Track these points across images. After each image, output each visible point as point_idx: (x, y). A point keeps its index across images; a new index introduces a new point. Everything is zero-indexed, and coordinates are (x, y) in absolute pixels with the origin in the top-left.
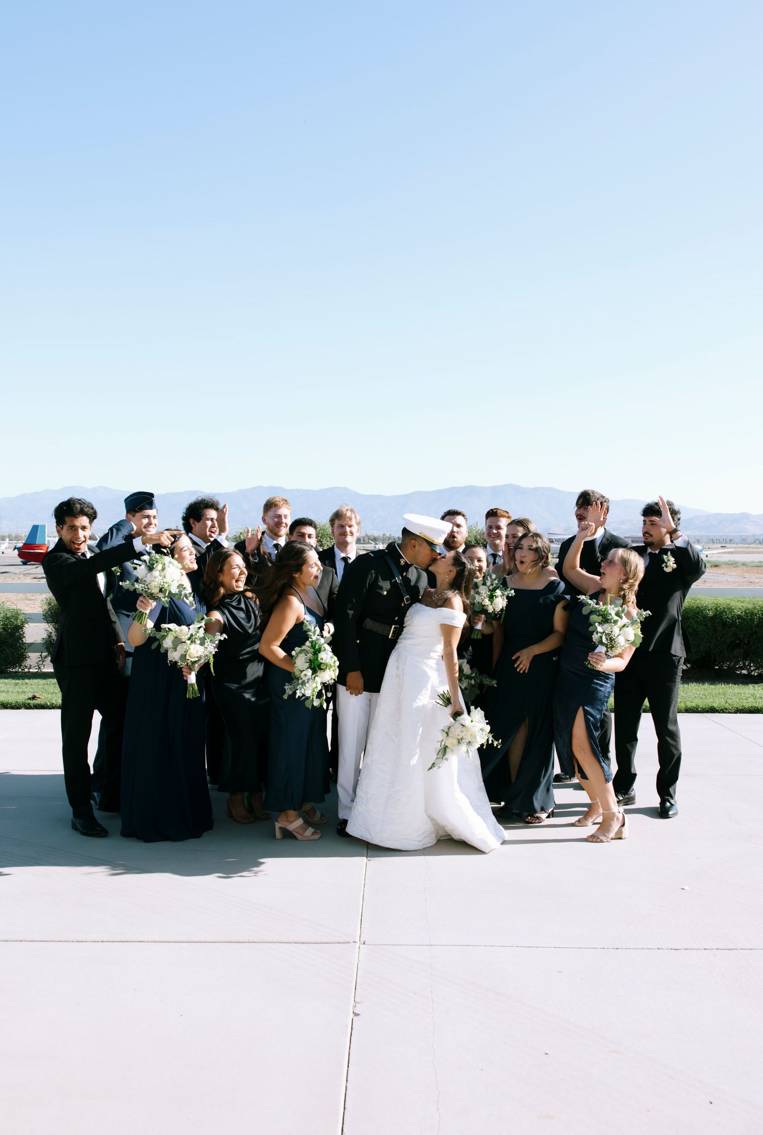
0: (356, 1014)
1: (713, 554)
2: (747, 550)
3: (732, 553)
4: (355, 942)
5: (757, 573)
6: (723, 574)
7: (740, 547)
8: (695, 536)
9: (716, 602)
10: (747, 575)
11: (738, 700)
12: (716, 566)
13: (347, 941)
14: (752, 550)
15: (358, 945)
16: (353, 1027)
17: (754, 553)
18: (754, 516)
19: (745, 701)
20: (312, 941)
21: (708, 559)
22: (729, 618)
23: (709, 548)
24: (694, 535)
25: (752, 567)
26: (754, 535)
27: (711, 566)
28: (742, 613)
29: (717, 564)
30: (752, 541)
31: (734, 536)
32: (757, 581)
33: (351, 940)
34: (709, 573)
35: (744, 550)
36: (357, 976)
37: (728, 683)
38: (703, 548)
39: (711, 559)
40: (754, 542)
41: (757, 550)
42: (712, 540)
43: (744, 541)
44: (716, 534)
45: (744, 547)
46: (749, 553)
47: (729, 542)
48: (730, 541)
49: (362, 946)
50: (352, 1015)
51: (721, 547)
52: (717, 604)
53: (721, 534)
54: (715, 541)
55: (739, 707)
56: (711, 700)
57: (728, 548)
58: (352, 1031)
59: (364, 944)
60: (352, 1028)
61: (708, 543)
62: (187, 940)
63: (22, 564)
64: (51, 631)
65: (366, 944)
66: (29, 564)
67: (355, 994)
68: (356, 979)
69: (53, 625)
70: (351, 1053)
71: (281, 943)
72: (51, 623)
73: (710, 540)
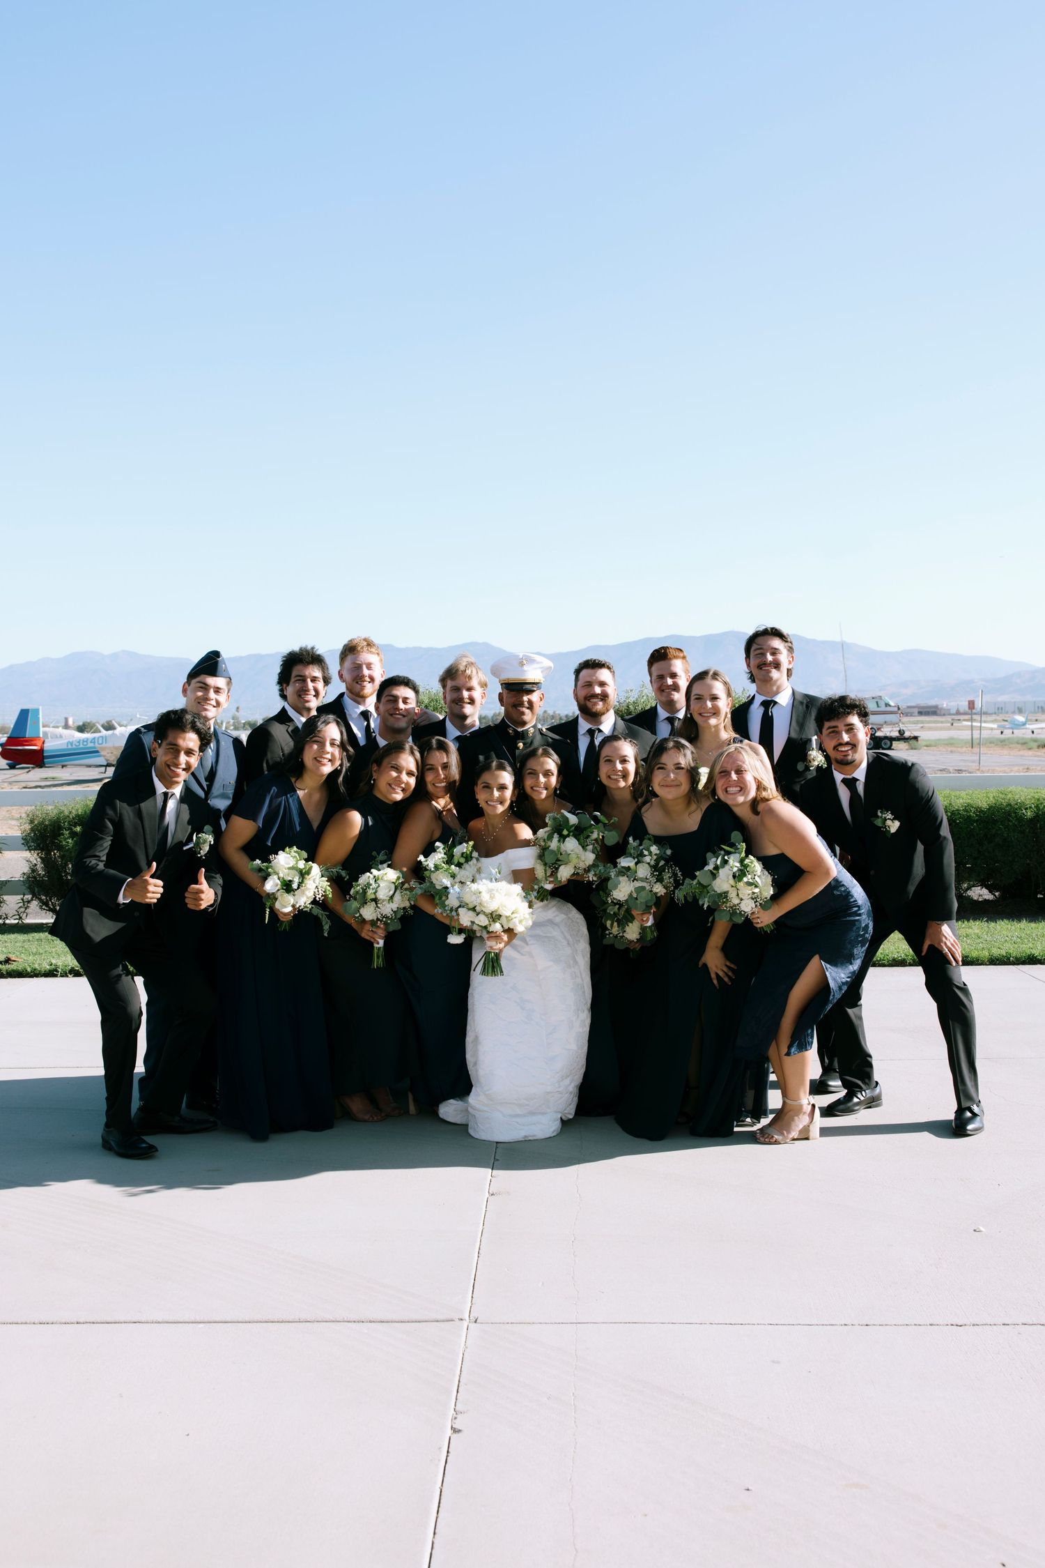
0: (455, 1431)
1: (1042, 728)
4: (462, 1319)
8: (1015, 703)
9: (1036, 797)
13: (449, 1317)
15: (465, 1324)
16: (450, 1450)
20: (395, 1317)
21: (1034, 736)
23: (1037, 720)
24: (1013, 701)
27: (1039, 747)
33: (456, 1317)
34: (1035, 756)
36: (461, 1371)
38: (1027, 720)
39: (1039, 736)
42: (1042, 707)
49: (472, 1326)
50: (449, 1432)
52: (1038, 800)
56: (1030, 946)
58: (447, 1456)
59: (476, 1322)
60: (448, 1452)
61: (1035, 712)
62: (206, 1320)
63: (8, 767)
64: (35, 862)
65: (478, 1322)
66: (17, 767)
67: (456, 1399)
68: (460, 1377)
69: (38, 854)
70: (443, 1490)
71: (348, 1322)
72: (34, 850)
73: (1038, 707)
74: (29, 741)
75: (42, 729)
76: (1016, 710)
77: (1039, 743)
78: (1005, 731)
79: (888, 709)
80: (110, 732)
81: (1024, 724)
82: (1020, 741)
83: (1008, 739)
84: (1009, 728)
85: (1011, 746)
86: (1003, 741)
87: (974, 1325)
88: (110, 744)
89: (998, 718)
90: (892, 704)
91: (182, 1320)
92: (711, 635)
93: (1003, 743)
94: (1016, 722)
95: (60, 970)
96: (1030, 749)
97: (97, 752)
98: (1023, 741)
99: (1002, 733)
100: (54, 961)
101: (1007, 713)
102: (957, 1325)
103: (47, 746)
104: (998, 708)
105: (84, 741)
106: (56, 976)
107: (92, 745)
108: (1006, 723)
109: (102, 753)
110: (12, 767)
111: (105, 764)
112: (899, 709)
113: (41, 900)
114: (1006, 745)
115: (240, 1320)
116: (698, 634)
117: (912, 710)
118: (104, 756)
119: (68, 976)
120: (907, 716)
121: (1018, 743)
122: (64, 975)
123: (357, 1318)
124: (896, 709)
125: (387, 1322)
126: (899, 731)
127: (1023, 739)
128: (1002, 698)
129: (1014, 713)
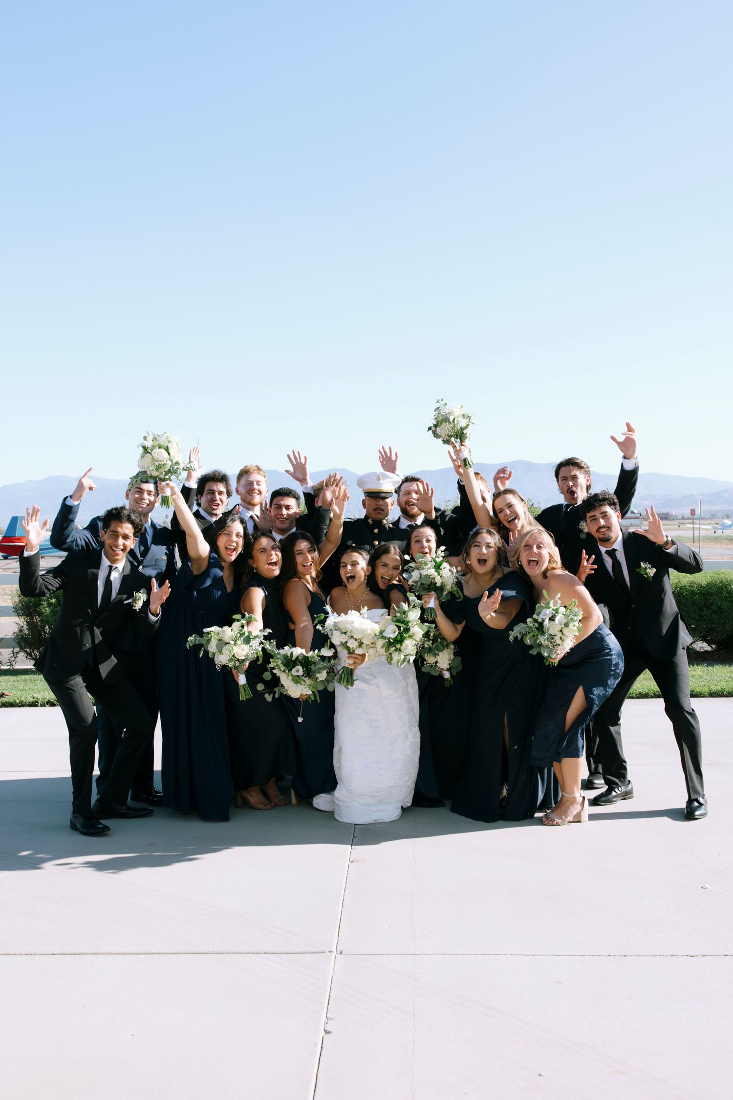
0: (327, 1032)
4: (331, 952)
8: (724, 511)
13: (322, 950)
15: (333, 955)
20: (283, 951)
24: (723, 509)
33: (327, 950)
36: (330, 990)
49: (339, 956)
50: (322, 1033)
58: (321, 1051)
59: (341, 953)
60: (322, 1047)
62: (146, 952)
63: (2, 558)
64: (22, 624)
65: (343, 953)
66: (9, 558)
67: (327, 1009)
68: (330, 993)
69: (24, 619)
70: (318, 1075)
71: (249, 953)
72: (22, 616)
74: (18, 539)
76: (725, 517)
78: (718, 531)
81: (731, 526)
82: (729, 538)
83: (720, 537)
84: (720, 529)
85: (722, 541)
86: (716, 538)
87: (703, 956)
89: (712, 522)
90: (636, 511)
91: (128, 952)
93: (716, 540)
94: (725, 525)
95: (40, 702)
99: (715, 532)
100: (35, 696)
101: (718, 518)
102: (690, 956)
104: (712, 515)
106: (37, 706)
108: (718, 525)
110: (5, 558)
112: (641, 515)
113: (26, 652)
114: (718, 541)
115: (171, 952)
119: (45, 706)
121: (726, 539)
122: (43, 705)
123: (255, 950)
124: (639, 515)
125: (277, 953)
127: (730, 536)
128: (715, 508)
129: (723, 518)
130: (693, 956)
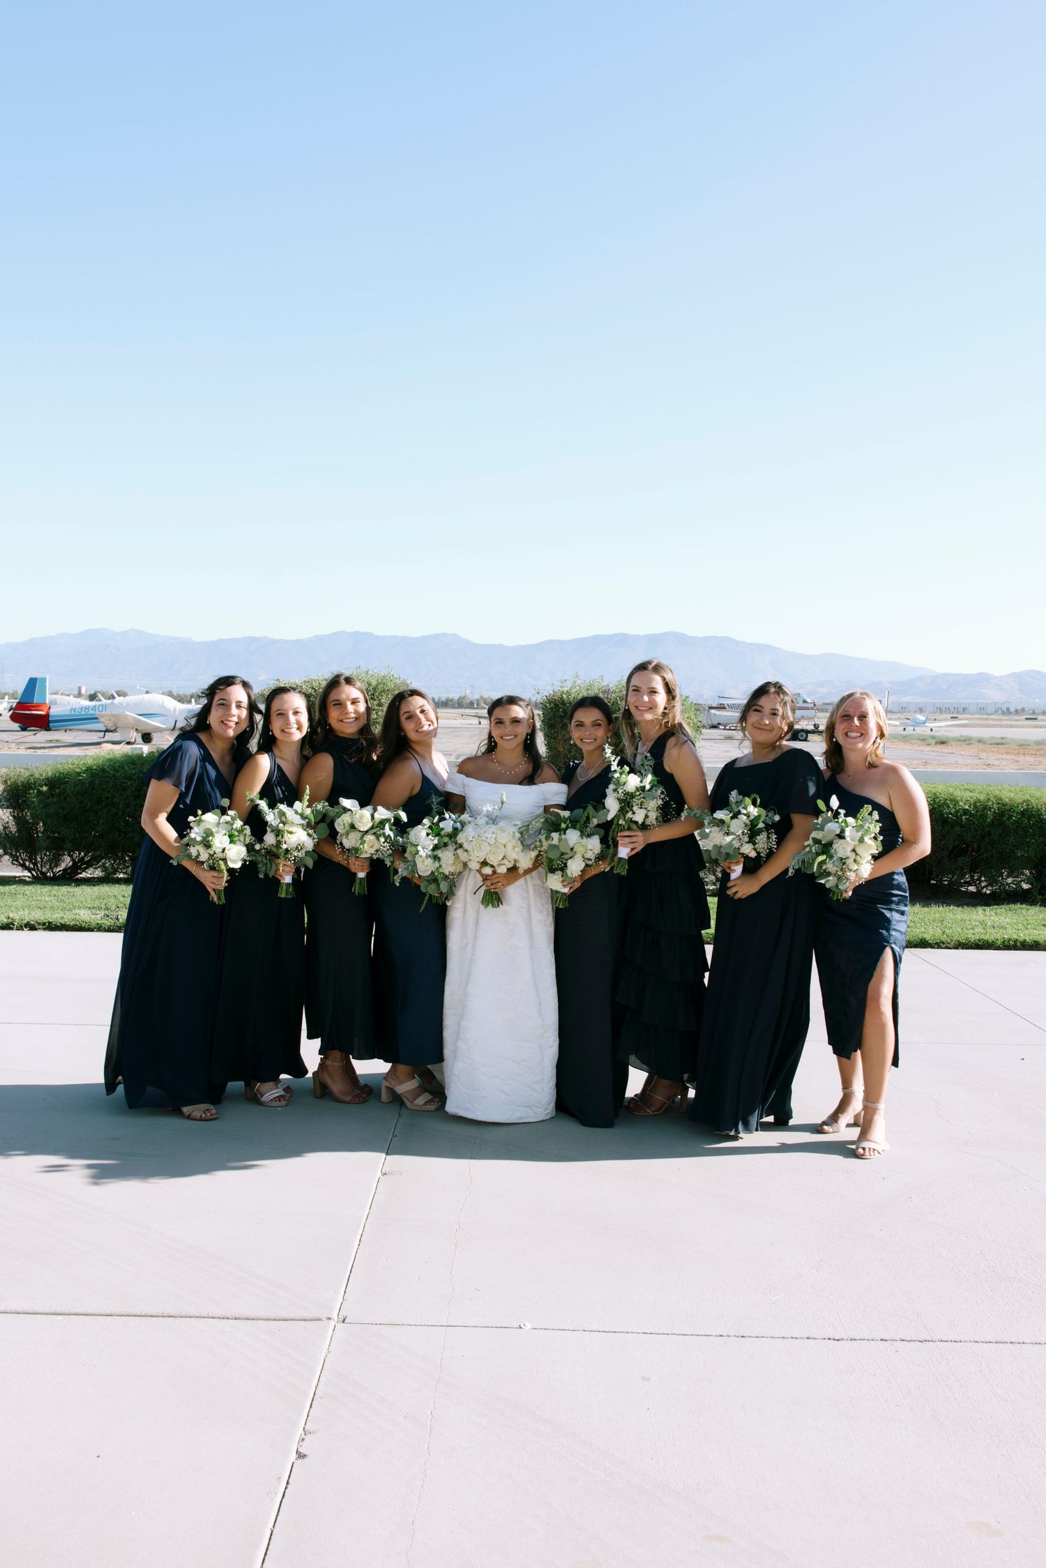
0: (301, 1456)
1: (940, 727)
2: (986, 722)
3: (965, 726)
4: (329, 1319)
5: (998, 752)
6: (951, 753)
7: (976, 719)
8: (917, 704)
9: (934, 791)
10: (983, 755)
11: (960, 930)
12: (943, 743)
13: (317, 1316)
14: (991, 722)
15: (332, 1323)
16: (290, 1481)
17: (994, 726)
18: (996, 677)
19: (971, 931)
20: (262, 1315)
21: (932, 733)
22: (951, 814)
23: (935, 720)
24: (915, 701)
25: (991, 744)
26: (995, 703)
27: (936, 743)
28: (969, 807)
29: (944, 740)
30: (993, 710)
31: (969, 704)
32: (996, 763)
33: (324, 1315)
34: (933, 752)
35: (981, 722)
36: (319, 1381)
37: (948, 905)
38: (927, 719)
39: (936, 734)
40: (996, 712)
41: (998, 723)
42: (940, 708)
43: (982, 710)
44: (945, 701)
45: (981, 719)
46: (988, 726)
47: (962, 712)
48: (964, 710)
49: (340, 1326)
50: (294, 1456)
51: (952, 718)
52: (935, 794)
53: (950, 701)
54: (944, 710)
55: (961, 940)
56: (923, 929)
57: (960, 719)
58: (286, 1488)
59: (343, 1322)
60: (288, 1483)
61: (935, 713)
62: (67, 1311)
65: (345, 1322)
67: (308, 1416)
68: (316, 1388)
70: (273, 1533)
71: (213, 1318)
72: (8, 808)
73: (937, 708)
74: (37, 707)
75: (48, 696)
76: (918, 710)
77: (937, 740)
78: (908, 728)
79: (805, 705)
80: (110, 701)
81: (924, 723)
82: (921, 738)
83: (910, 735)
84: (910, 726)
85: (912, 741)
86: (905, 737)
87: (851, 1340)
88: (108, 712)
89: (902, 716)
90: (809, 701)
91: (42, 1311)
92: (653, 634)
93: (905, 739)
94: (918, 721)
95: (16, 924)
96: (928, 745)
97: (97, 718)
98: (923, 738)
99: (904, 729)
100: (11, 915)
101: (909, 712)
102: (834, 1339)
103: (53, 712)
104: (902, 708)
105: (85, 709)
106: (12, 929)
107: (93, 712)
108: (908, 721)
109: (101, 720)
111: (104, 730)
112: (815, 705)
113: (11, 855)
114: (907, 740)
115: (102, 1312)
116: (642, 633)
117: (826, 707)
118: (103, 722)
119: (23, 930)
120: (822, 711)
121: (918, 739)
122: (20, 928)
123: (221, 1314)
124: (812, 705)
125: (253, 1319)
126: (815, 725)
127: (923, 735)
128: (906, 699)
129: (916, 712)
130: (838, 1340)
